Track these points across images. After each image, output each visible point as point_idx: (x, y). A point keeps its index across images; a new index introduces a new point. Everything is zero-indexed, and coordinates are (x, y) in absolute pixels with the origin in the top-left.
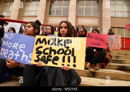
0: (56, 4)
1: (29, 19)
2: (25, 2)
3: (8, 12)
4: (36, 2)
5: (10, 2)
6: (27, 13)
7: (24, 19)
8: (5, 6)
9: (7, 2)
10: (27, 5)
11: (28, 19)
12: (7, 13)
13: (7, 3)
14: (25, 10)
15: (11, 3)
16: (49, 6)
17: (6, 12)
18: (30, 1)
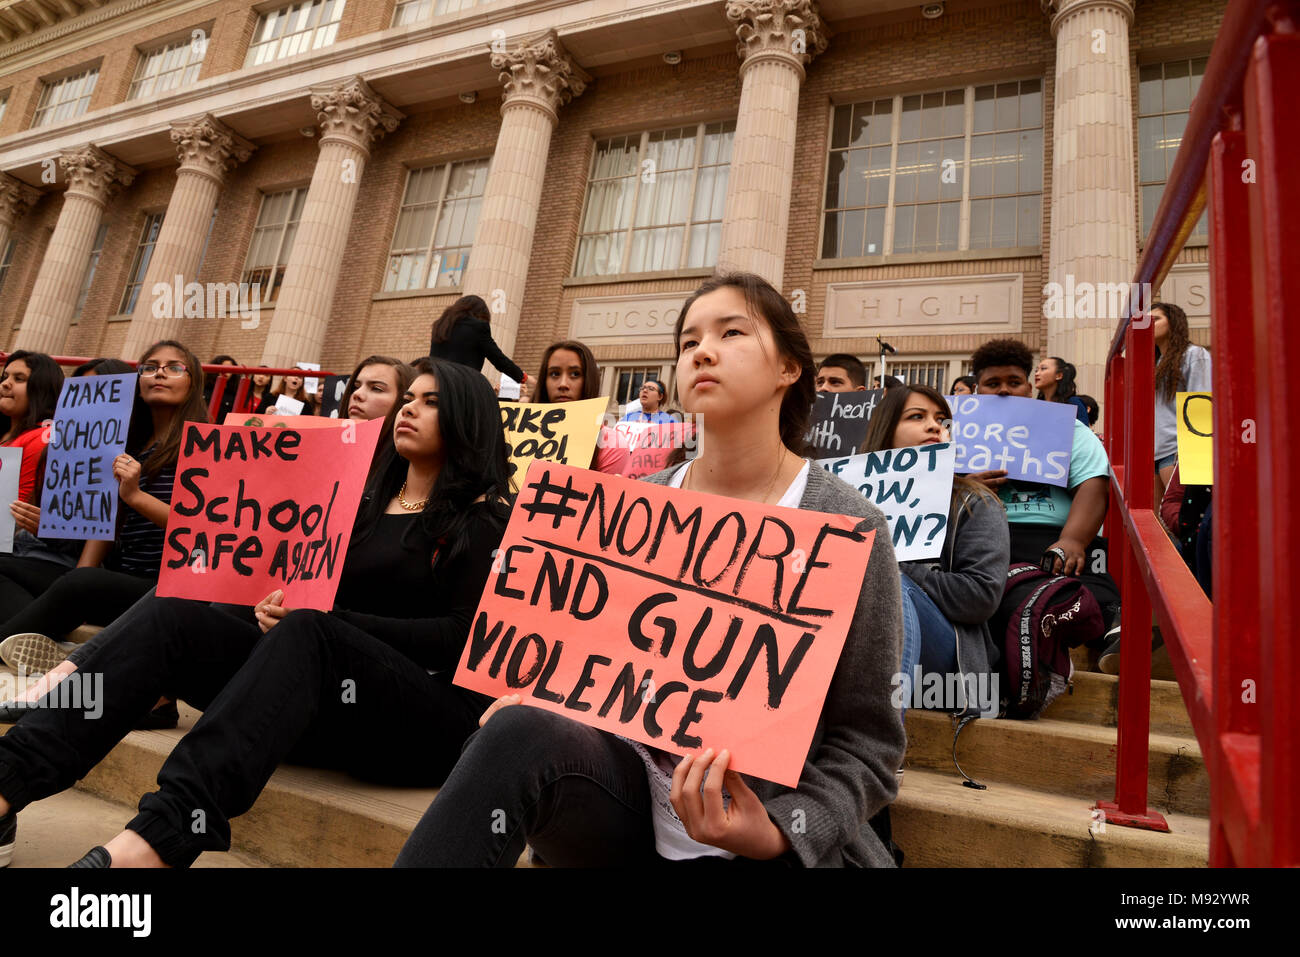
0: (895, 139)
1: (622, 309)
2: (588, 153)
3: (438, 258)
4: (689, 141)
5: (455, 166)
6: (600, 256)
7: (577, 307)
8: (412, 203)
9: (427, 170)
10: (601, 176)
11: (613, 308)
12: (422, 262)
13: (430, 177)
14: (589, 226)
15: (459, 172)
16: (820, 171)
17: (416, 254)
18: (635, 142)
